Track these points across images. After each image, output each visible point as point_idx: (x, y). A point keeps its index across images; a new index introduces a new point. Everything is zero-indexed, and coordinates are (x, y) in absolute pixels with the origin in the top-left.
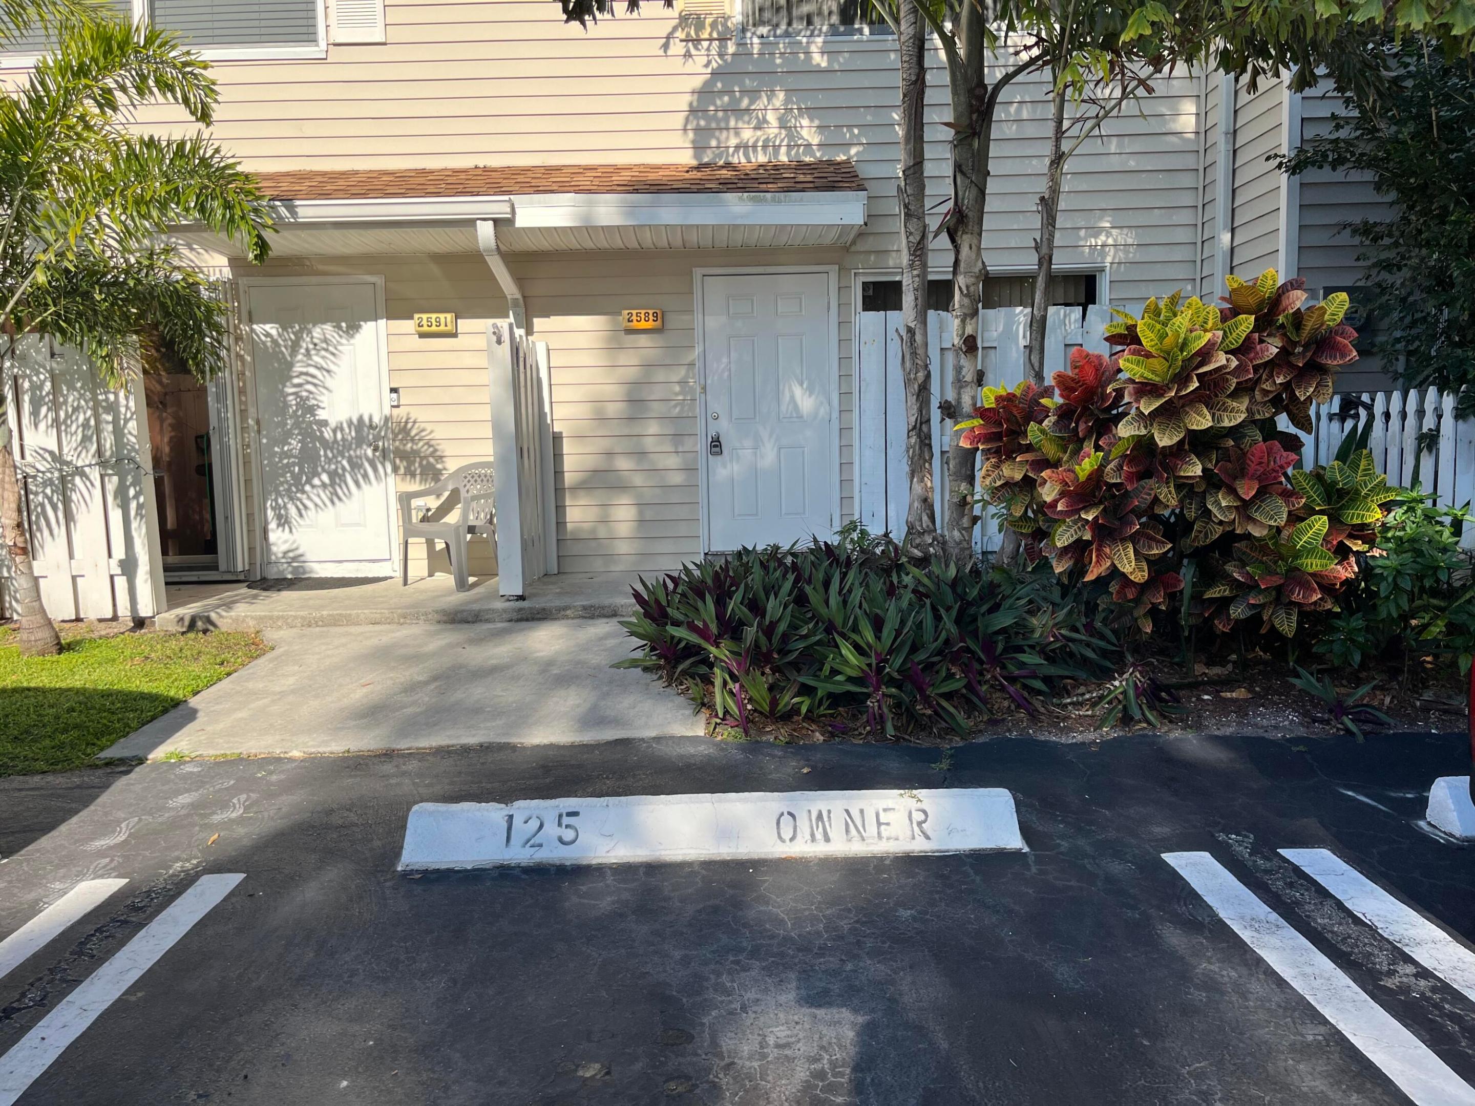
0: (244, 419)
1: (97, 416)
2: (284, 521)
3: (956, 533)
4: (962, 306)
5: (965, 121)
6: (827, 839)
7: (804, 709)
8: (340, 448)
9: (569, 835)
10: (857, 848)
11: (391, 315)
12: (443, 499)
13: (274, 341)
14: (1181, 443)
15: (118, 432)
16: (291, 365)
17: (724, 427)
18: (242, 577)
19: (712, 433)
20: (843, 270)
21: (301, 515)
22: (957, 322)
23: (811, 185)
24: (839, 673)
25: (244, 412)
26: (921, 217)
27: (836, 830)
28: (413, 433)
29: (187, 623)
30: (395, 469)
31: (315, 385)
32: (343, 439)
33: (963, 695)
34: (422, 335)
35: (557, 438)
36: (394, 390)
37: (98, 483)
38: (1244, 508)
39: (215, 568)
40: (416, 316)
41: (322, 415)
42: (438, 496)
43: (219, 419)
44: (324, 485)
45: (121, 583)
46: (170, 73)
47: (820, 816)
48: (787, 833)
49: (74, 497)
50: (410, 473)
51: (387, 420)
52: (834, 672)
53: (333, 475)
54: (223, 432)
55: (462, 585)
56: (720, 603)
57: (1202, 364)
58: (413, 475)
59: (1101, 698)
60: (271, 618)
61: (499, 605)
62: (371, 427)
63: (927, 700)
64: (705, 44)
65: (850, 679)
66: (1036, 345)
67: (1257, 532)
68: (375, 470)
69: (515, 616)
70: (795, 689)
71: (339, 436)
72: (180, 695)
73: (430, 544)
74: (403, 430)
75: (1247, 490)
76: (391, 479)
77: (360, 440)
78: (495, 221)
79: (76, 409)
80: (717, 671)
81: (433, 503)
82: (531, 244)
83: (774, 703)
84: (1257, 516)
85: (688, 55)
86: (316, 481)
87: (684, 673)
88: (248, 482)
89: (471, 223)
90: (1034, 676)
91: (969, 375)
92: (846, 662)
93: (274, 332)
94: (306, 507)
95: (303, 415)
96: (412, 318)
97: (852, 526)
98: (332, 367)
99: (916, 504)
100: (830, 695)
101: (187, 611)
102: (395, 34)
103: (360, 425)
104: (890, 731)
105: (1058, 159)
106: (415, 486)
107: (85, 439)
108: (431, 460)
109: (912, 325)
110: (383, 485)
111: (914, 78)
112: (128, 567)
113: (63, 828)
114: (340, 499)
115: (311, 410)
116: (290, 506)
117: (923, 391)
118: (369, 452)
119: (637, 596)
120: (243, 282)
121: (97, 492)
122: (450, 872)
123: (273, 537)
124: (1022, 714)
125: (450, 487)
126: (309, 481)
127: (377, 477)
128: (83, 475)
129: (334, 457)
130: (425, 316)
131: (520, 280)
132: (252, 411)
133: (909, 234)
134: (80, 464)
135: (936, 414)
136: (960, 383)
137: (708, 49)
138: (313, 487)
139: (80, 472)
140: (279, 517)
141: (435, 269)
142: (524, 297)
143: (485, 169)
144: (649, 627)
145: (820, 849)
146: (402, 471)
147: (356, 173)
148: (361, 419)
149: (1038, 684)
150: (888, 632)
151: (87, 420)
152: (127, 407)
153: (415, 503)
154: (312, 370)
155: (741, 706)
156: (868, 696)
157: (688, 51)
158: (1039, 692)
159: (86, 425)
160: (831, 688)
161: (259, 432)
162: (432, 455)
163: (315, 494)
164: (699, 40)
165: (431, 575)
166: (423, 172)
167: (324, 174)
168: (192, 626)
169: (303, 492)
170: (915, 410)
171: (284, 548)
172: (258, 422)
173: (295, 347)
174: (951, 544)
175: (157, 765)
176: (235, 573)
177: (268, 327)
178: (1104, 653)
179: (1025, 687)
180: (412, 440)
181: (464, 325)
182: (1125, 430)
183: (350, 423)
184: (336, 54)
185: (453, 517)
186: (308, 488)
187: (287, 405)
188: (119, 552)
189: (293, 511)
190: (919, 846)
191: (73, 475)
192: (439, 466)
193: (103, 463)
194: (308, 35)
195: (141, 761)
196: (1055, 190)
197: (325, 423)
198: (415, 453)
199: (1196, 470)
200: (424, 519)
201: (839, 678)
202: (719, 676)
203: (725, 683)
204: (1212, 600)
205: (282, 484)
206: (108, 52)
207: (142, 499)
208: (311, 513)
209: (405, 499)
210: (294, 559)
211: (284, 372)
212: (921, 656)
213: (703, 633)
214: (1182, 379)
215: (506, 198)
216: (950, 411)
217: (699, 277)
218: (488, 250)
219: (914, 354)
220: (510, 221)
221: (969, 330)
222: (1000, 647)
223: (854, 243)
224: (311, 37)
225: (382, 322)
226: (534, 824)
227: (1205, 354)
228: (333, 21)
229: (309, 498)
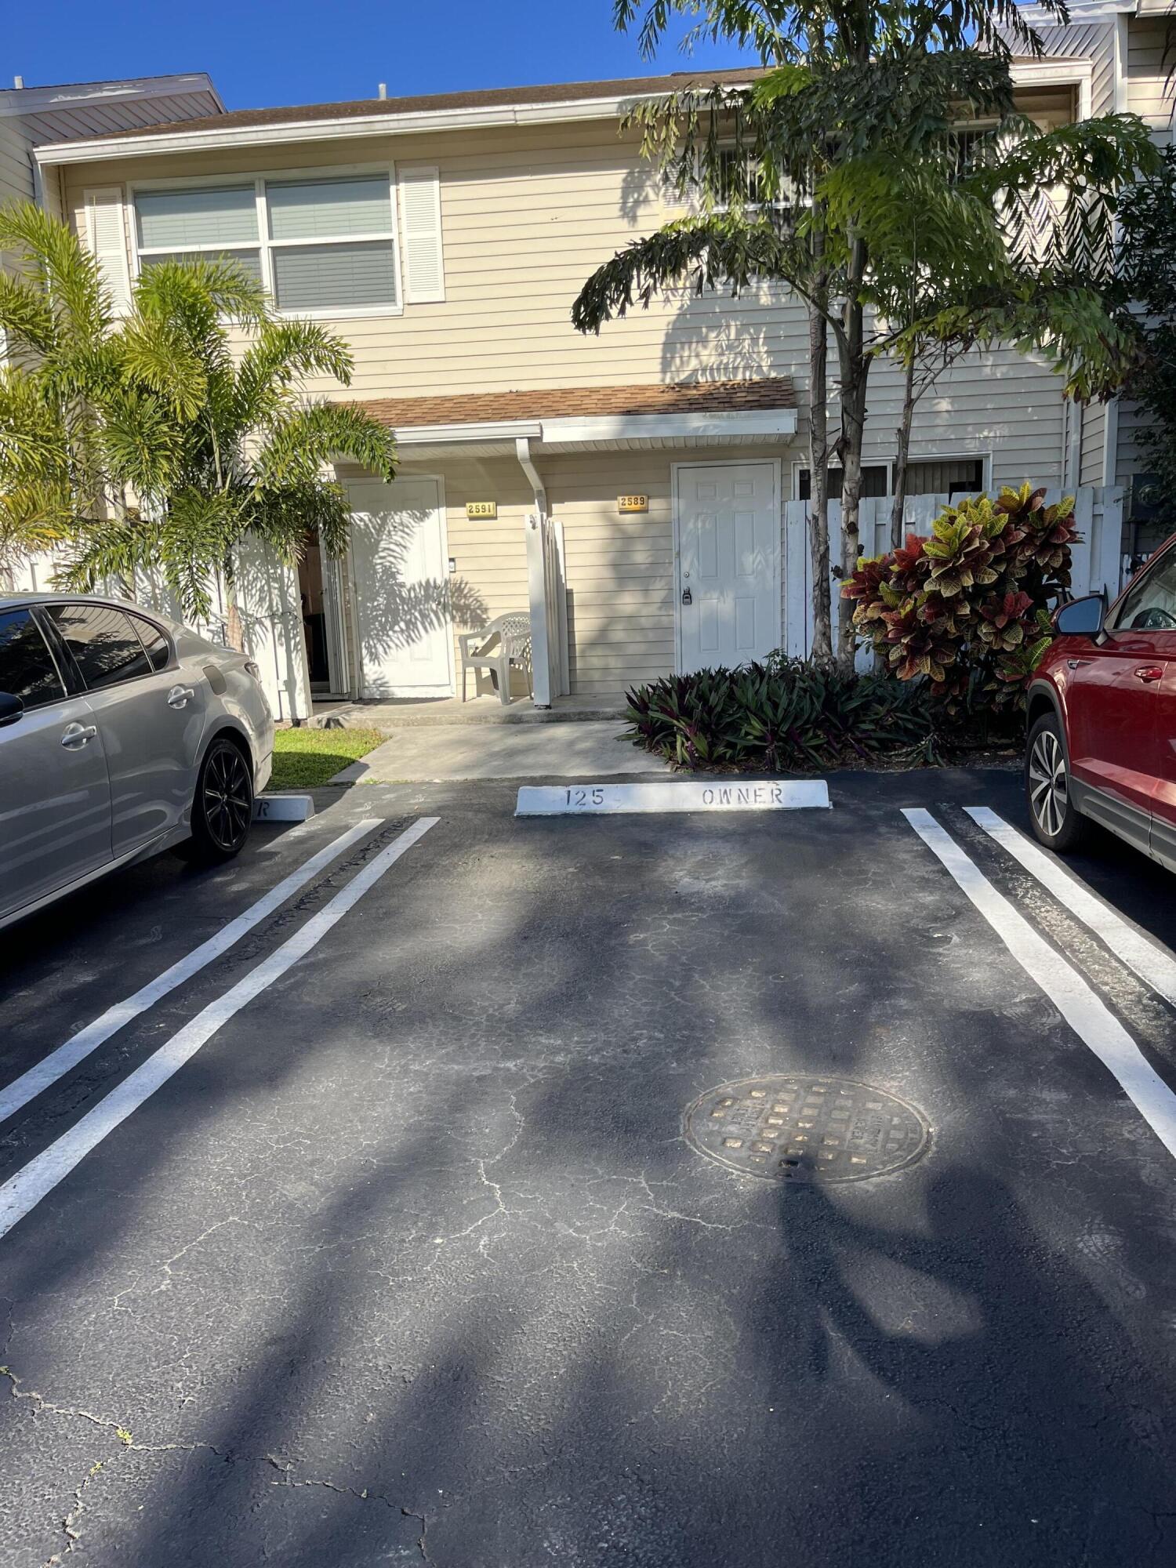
0: (346, 583)
1: (268, 583)
2: (374, 657)
3: (843, 655)
4: (847, 502)
5: (849, 379)
6: (728, 802)
7: (728, 755)
8: (413, 603)
9: (598, 800)
10: (744, 806)
11: (450, 504)
12: (487, 640)
13: (366, 525)
14: (956, 595)
15: (283, 595)
16: (378, 542)
17: (693, 583)
18: (346, 697)
19: (684, 587)
20: (785, 462)
21: (386, 653)
22: (844, 513)
23: (756, 404)
24: (750, 734)
25: (345, 578)
26: (824, 440)
27: (733, 798)
28: (466, 591)
29: (324, 723)
30: (453, 618)
31: (395, 557)
32: (416, 597)
33: (825, 749)
34: (472, 519)
35: (570, 593)
36: (452, 560)
37: (270, 628)
38: (999, 634)
39: (328, 691)
40: (468, 505)
41: (400, 579)
42: (483, 638)
43: (329, 581)
44: (402, 631)
45: (285, 696)
46: (323, 353)
47: (725, 792)
48: (708, 799)
49: (254, 638)
50: (464, 622)
51: (446, 582)
52: (747, 734)
53: (408, 623)
54: (332, 592)
55: (506, 701)
56: (681, 697)
57: (969, 545)
58: (465, 623)
59: (912, 752)
60: (383, 720)
61: (535, 711)
62: (435, 587)
63: (801, 751)
64: (681, 291)
65: (756, 738)
66: (896, 529)
67: (1008, 648)
68: (438, 619)
69: (545, 719)
70: (724, 743)
71: (412, 595)
72: (353, 757)
73: (478, 672)
74: (458, 589)
75: (1001, 623)
76: (450, 625)
77: (428, 598)
78: (529, 438)
79: (255, 579)
80: (678, 737)
81: (480, 643)
82: (550, 451)
83: (711, 753)
84: (1007, 638)
85: (667, 300)
86: (397, 628)
87: (658, 742)
88: (349, 628)
89: (512, 440)
90: (871, 738)
91: (851, 549)
92: (754, 728)
93: (366, 518)
94: (389, 647)
95: (387, 579)
96: (465, 506)
97: (776, 652)
98: (408, 545)
99: (818, 637)
100: (745, 748)
101: (324, 716)
102: (453, 295)
103: (428, 586)
104: (778, 766)
105: (910, 403)
106: (467, 631)
107: (262, 599)
108: (479, 611)
109: (816, 514)
110: (444, 630)
111: (818, 344)
112: (290, 685)
113: (335, 805)
114: (413, 641)
115: (393, 575)
116: (378, 646)
117: (824, 559)
118: (434, 606)
119: (630, 698)
120: (345, 481)
121: (270, 635)
122: (539, 817)
123: (366, 669)
124: (863, 761)
125: (494, 631)
126: (392, 628)
127: (440, 624)
128: (261, 623)
129: (409, 610)
130: (474, 505)
131: (543, 476)
132: (351, 576)
133: (815, 452)
134: (259, 616)
135: (832, 575)
136: (845, 554)
137: (682, 296)
138: (394, 632)
139: (259, 621)
140: (371, 654)
141: (480, 468)
142: (546, 489)
143: (519, 394)
144: (637, 714)
145: (725, 807)
146: (458, 619)
147: (424, 400)
148: (428, 582)
149: (874, 743)
150: (780, 713)
151: (263, 587)
152: (289, 578)
153: (470, 642)
154: (392, 547)
155: (691, 755)
156: (766, 747)
157: (668, 297)
158: (877, 749)
159: (261, 590)
160: (745, 743)
161: (356, 592)
162: (478, 608)
163: (396, 637)
164: (676, 289)
165: (479, 695)
166: (473, 398)
167: (403, 401)
168: (328, 726)
169: (388, 636)
170: (818, 573)
171: (375, 677)
172: (355, 585)
173: (380, 530)
174: (840, 663)
175: (363, 785)
176: (342, 694)
177: (362, 514)
178: (921, 726)
179: (867, 746)
180: (465, 596)
181: (503, 510)
182: (928, 587)
183: (420, 585)
184: (410, 311)
185: (495, 653)
186: (390, 633)
187: (376, 572)
188: (284, 676)
189: (380, 649)
190: (776, 805)
191: (254, 624)
192: (484, 616)
193: (272, 616)
194: (389, 297)
195: (353, 784)
196: (907, 426)
197: (402, 585)
198: (467, 607)
199: (966, 610)
200: (474, 654)
201: (751, 737)
202: (679, 739)
203: (683, 744)
204: (988, 692)
205: (372, 630)
206: (288, 345)
207: (298, 639)
208: (393, 652)
209: (463, 639)
210: (381, 685)
211: (374, 549)
212: (799, 723)
213: (671, 714)
214: (956, 556)
215: (536, 422)
216: (839, 573)
217: (675, 471)
218: (524, 459)
219: (818, 534)
220: (540, 439)
221: (852, 519)
222: (851, 720)
223: (792, 441)
224: (391, 298)
225: (443, 510)
226: (581, 795)
227: (969, 540)
228: (407, 287)
229: (392, 640)
